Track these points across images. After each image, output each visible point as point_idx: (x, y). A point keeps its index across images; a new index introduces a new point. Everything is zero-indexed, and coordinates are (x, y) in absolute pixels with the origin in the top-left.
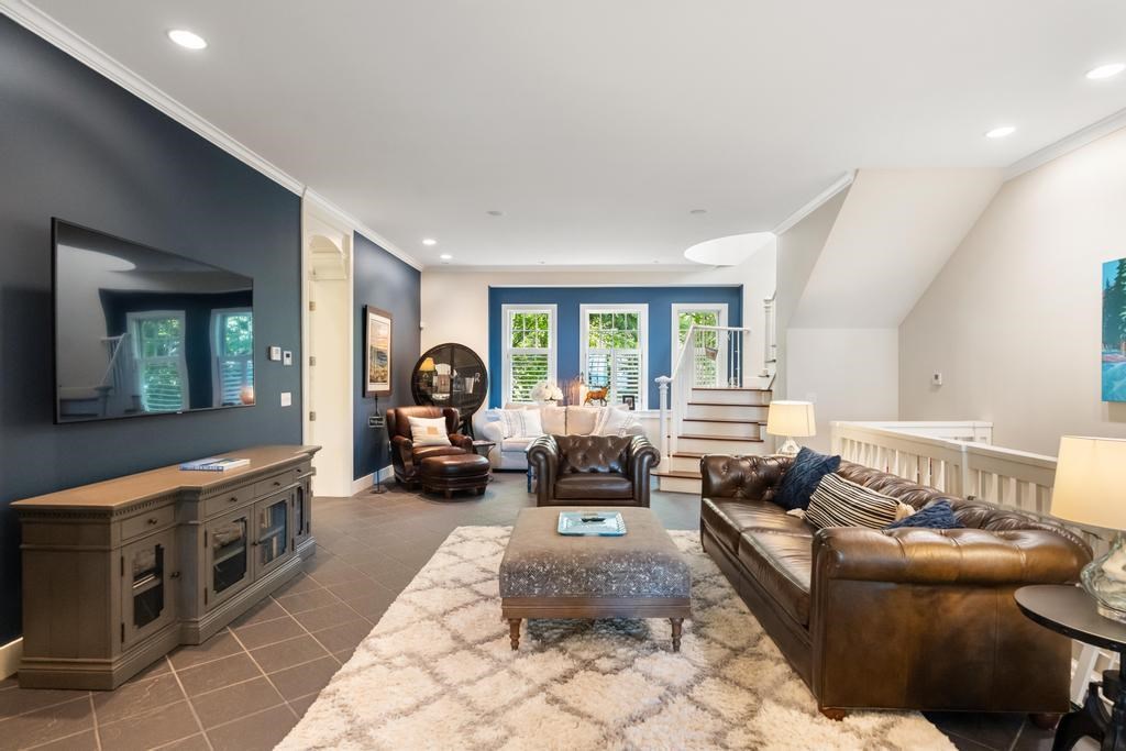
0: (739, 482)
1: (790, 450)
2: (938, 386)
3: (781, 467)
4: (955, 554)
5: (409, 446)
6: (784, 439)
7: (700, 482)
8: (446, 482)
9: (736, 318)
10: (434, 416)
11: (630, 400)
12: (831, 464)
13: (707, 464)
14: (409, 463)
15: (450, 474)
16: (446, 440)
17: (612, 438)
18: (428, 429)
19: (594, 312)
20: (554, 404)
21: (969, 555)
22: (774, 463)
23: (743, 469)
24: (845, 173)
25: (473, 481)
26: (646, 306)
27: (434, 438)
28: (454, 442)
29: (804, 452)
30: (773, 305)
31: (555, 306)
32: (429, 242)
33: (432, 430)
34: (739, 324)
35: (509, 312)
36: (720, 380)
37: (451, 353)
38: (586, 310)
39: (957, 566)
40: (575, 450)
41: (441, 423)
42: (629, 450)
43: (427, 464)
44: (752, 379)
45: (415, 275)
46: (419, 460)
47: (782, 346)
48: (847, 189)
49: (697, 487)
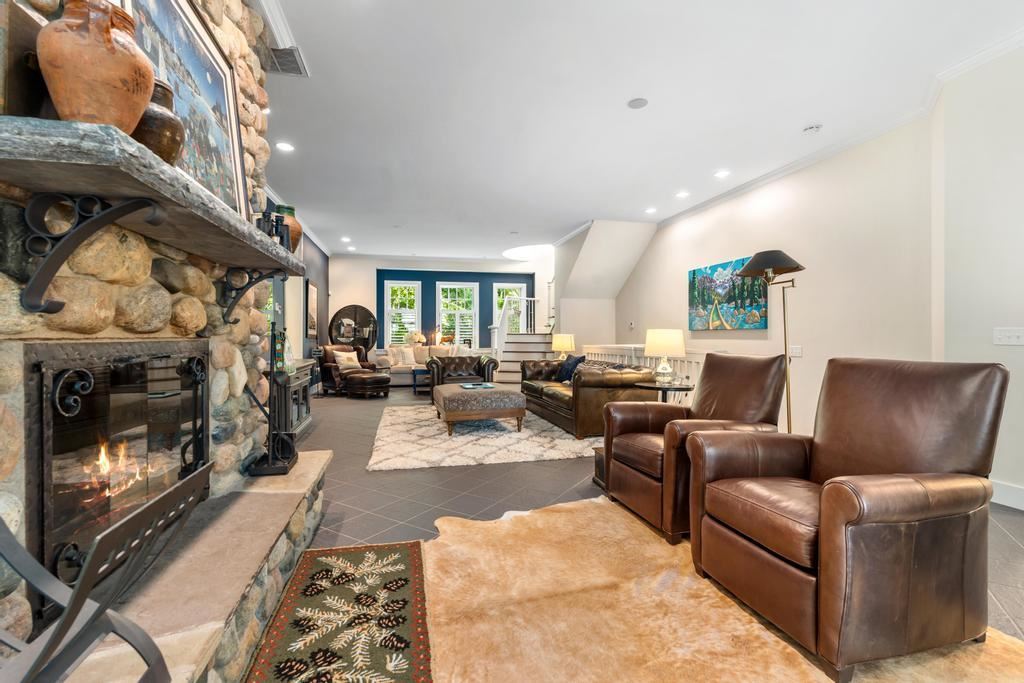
0: (540, 373)
1: (563, 358)
2: (632, 329)
3: (559, 365)
4: (620, 376)
5: (337, 368)
6: (560, 352)
7: (520, 375)
8: (365, 388)
9: (531, 293)
10: (350, 351)
11: (468, 342)
12: (582, 359)
13: (524, 365)
14: (337, 379)
15: (369, 384)
16: (358, 365)
17: (470, 357)
18: (347, 359)
19: (445, 287)
20: (420, 345)
21: (624, 376)
22: (555, 363)
23: (542, 367)
24: (587, 221)
25: (382, 387)
26: (477, 284)
27: (351, 364)
28: (363, 367)
29: (569, 357)
30: (553, 285)
31: (420, 283)
32: (346, 240)
33: (350, 359)
34: (533, 296)
35: (389, 285)
36: (523, 329)
37: (354, 311)
38: (440, 285)
39: (621, 380)
40: (449, 364)
41: (354, 355)
42: (479, 363)
43: (352, 378)
44: (540, 328)
45: (326, 259)
46: (344, 377)
47: (557, 308)
48: (589, 228)
49: (518, 377)
